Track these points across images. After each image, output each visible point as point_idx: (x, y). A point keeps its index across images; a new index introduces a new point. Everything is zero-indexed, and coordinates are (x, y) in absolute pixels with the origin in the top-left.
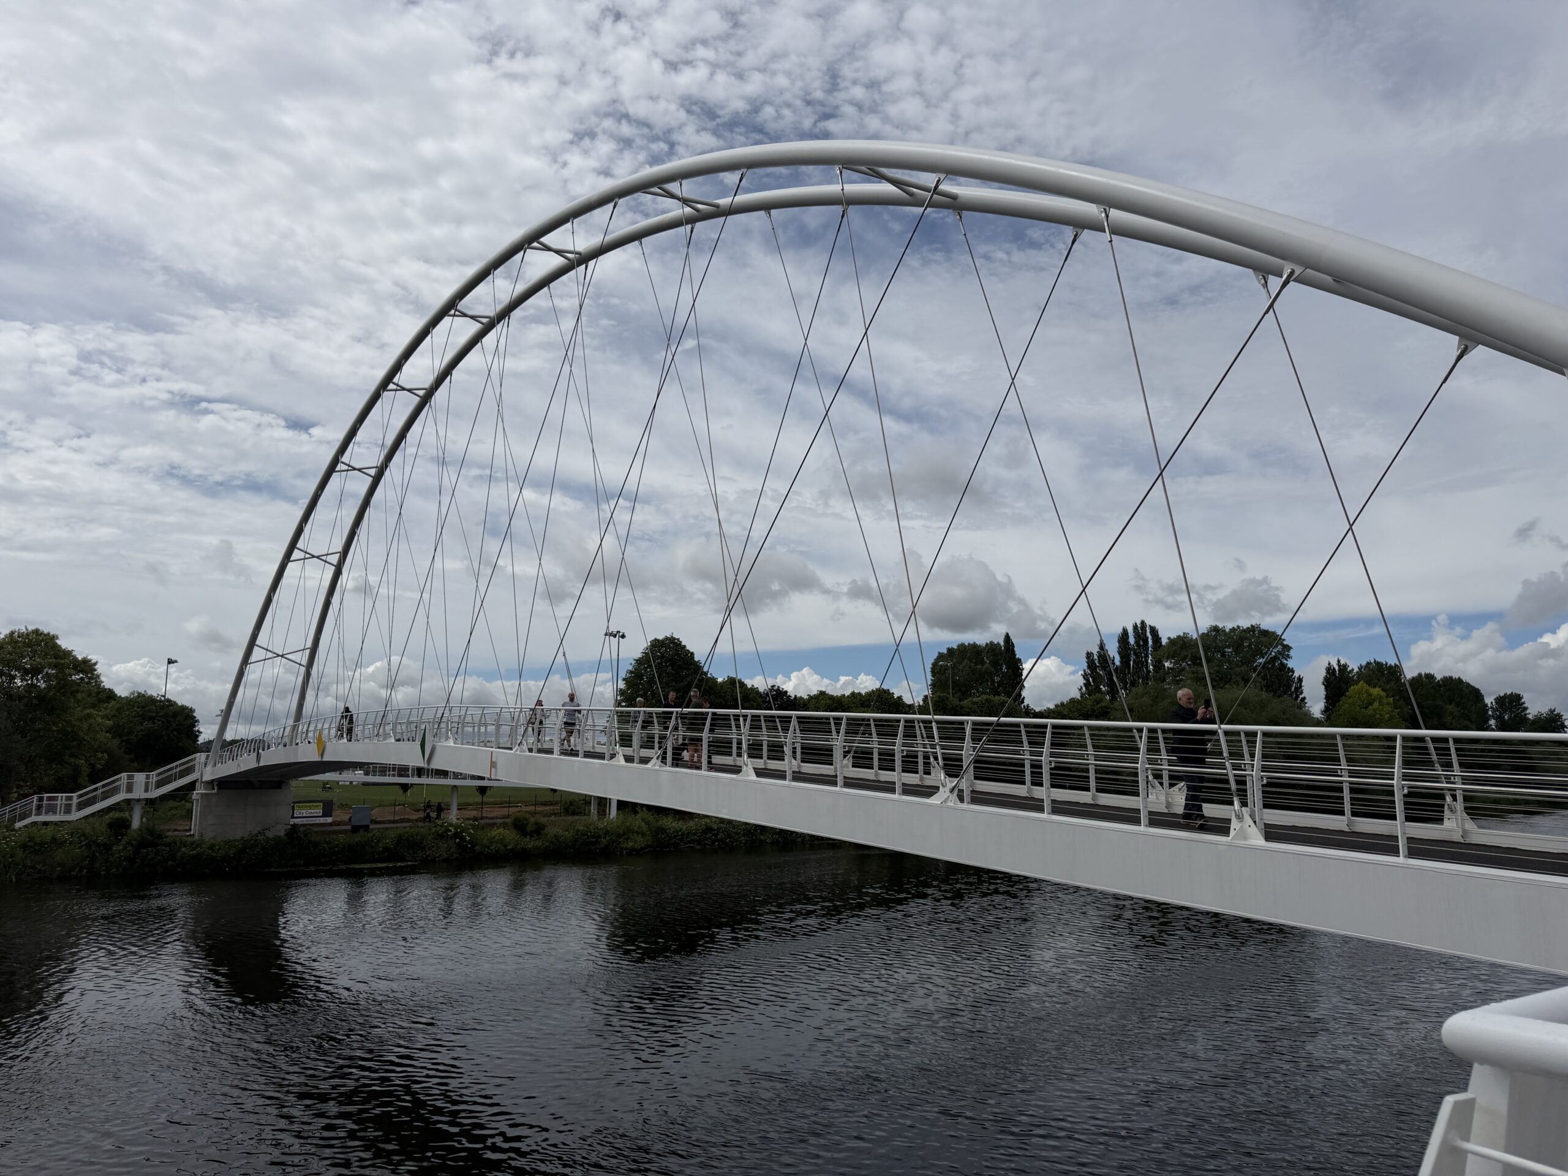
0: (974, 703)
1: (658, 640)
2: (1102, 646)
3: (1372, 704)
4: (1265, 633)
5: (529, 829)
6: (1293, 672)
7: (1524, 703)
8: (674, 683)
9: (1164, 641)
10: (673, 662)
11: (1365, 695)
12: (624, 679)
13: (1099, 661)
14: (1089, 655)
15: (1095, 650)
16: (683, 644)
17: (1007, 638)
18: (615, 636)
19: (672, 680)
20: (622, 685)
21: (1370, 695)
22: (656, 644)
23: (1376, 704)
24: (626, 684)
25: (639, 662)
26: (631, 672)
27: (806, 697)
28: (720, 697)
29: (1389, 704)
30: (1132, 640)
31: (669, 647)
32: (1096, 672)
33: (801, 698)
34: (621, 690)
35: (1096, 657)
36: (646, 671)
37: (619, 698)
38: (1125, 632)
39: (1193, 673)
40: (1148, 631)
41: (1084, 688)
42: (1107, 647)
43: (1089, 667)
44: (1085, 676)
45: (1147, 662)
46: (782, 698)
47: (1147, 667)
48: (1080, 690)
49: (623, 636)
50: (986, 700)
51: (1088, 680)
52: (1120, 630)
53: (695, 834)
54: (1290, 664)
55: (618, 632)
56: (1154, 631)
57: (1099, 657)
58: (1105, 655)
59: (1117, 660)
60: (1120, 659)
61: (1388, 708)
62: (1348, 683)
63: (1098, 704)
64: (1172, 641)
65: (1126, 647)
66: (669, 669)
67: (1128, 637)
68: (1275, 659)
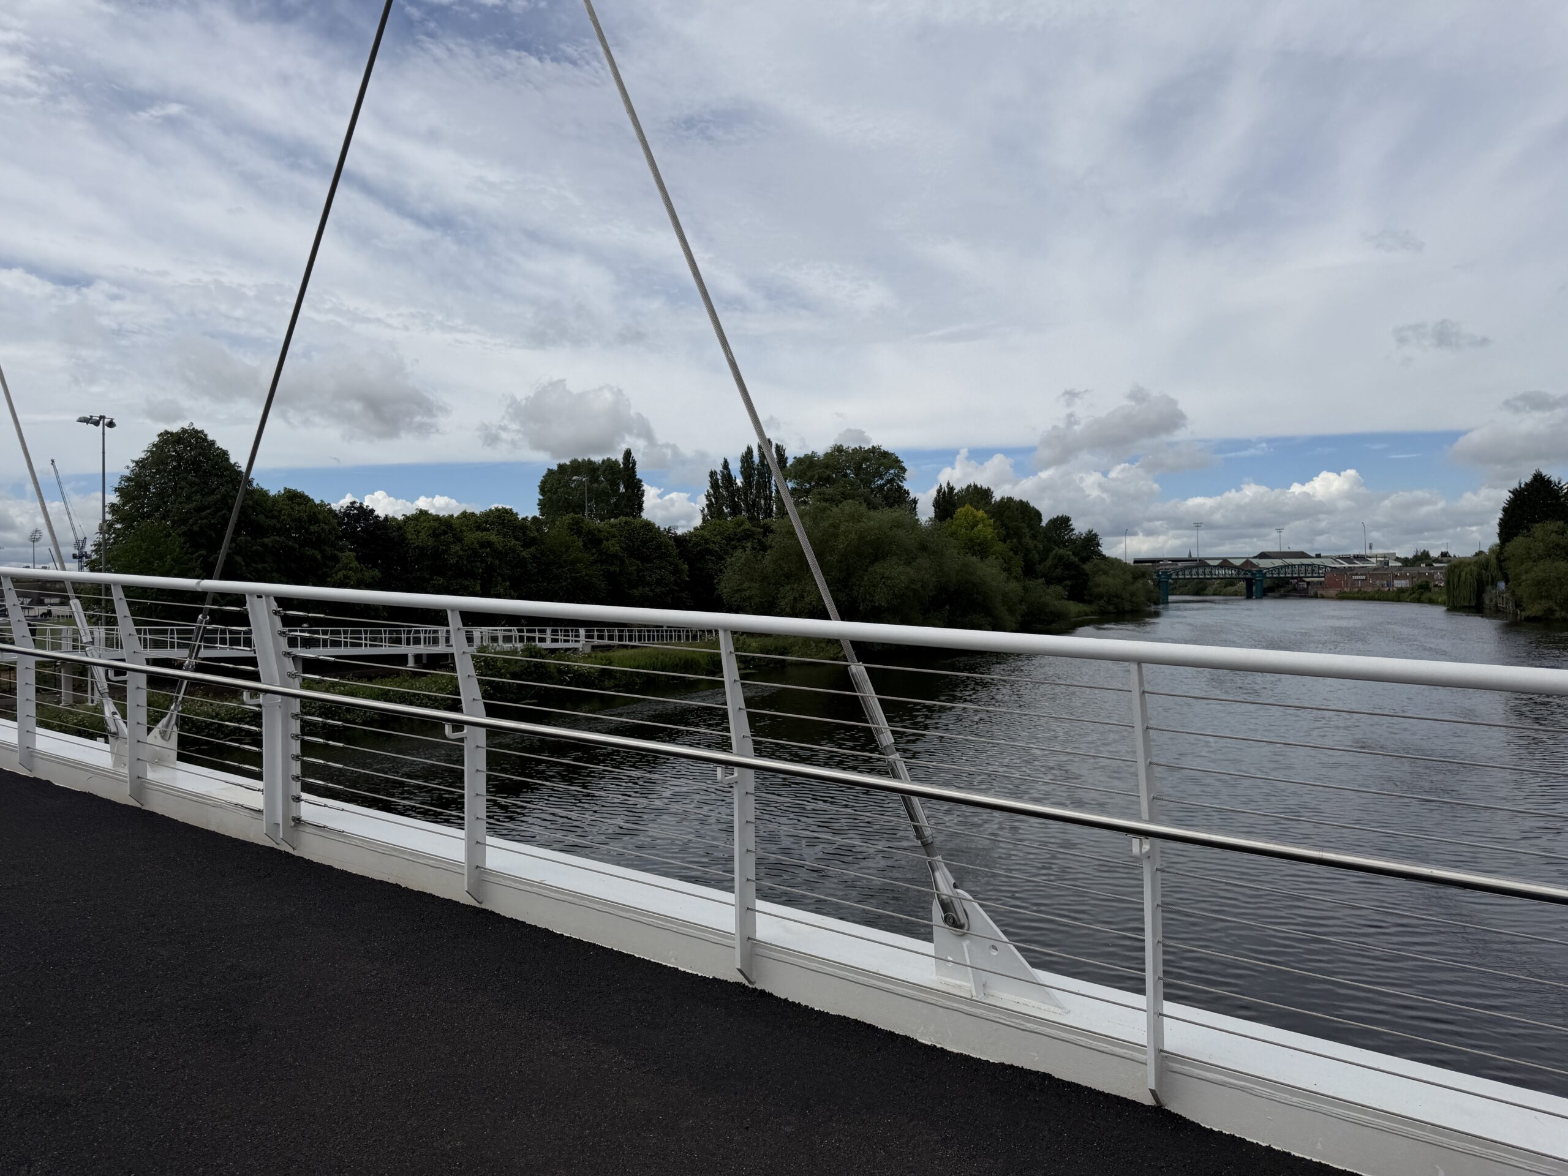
0: (613, 526)
1: (172, 434)
2: (726, 465)
3: (976, 525)
4: (885, 455)
6: (908, 494)
8: (199, 497)
9: (790, 462)
10: (196, 465)
11: (971, 517)
12: (116, 490)
13: (723, 480)
14: (712, 474)
15: (719, 468)
16: (210, 438)
17: (628, 454)
18: (97, 423)
19: (196, 492)
20: (113, 498)
21: (975, 517)
22: (168, 439)
23: (980, 526)
24: (121, 496)
25: (141, 464)
26: (128, 479)
27: (400, 518)
28: (273, 517)
29: (990, 525)
30: (756, 458)
31: (190, 444)
32: (720, 492)
33: (394, 519)
34: (113, 505)
35: (719, 477)
36: (153, 477)
37: (108, 517)
38: (749, 451)
39: (820, 494)
40: (773, 450)
41: (706, 509)
42: (730, 467)
43: (712, 487)
44: (708, 496)
45: (770, 482)
46: (367, 520)
47: (770, 488)
48: (702, 511)
49: (111, 424)
50: (626, 523)
51: (710, 500)
52: (744, 450)
54: (906, 485)
55: (102, 417)
56: (780, 450)
57: (723, 476)
58: (729, 475)
59: (739, 482)
60: (742, 480)
61: (990, 530)
62: (955, 506)
63: (740, 526)
64: (799, 461)
65: (749, 466)
66: (191, 477)
67: (752, 457)
68: (891, 481)
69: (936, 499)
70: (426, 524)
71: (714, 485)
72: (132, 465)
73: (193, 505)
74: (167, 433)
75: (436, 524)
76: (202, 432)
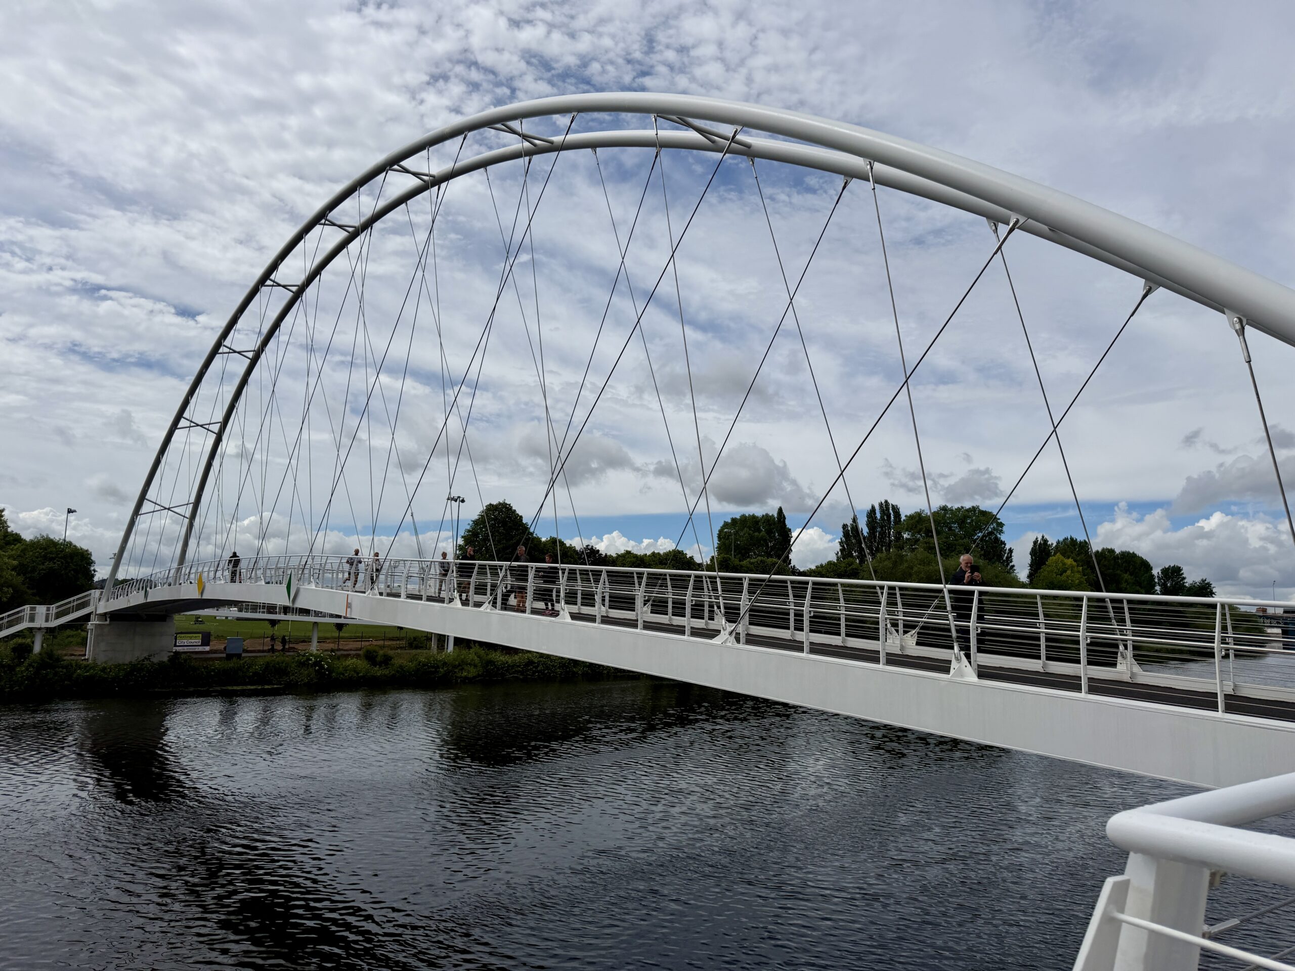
0: (752, 563)
1: (493, 505)
2: (854, 520)
3: (1065, 571)
4: (984, 513)
5: (379, 659)
6: (1005, 544)
7: (1183, 574)
8: (504, 541)
9: (903, 518)
10: (504, 523)
11: (1061, 565)
12: (462, 537)
13: (852, 531)
14: (845, 526)
15: (849, 522)
16: (514, 508)
17: (780, 510)
18: (456, 501)
19: (503, 538)
20: (461, 541)
21: (1064, 564)
22: (491, 508)
23: (1069, 572)
26: (469, 531)
27: (614, 555)
29: (1078, 572)
30: (878, 516)
31: (502, 512)
32: (850, 540)
33: (611, 556)
34: (460, 545)
35: (849, 528)
36: (481, 530)
37: (458, 552)
38: (873, 510)
39: (926, 543)
40: (891, 508)
42: (858, 521)
43: (844, 536)
44: (841, 543)
45: (889, 533)
46: (595, 556)
47: (889, 538)
48: (837, 554)
49: (463, 501)
50: (761, 561)
51: (843, 546)
52: (870, 507)
53: (519, 666)
54: (1003, 537)
55: (459, 497)
56: (895, 509)
57: (852, 528)
58: (857, 527)
59: (865, 531)
60: (868, 531)
61: (1078, 575)
62: (1048, 554)
63: (850, 566)
64: (911, 517)
65: (873, 521)
66: (501, 530)
67: (875, 513)
68: (991, 533)
69: (1032, 548)
70: (629, 560)
71: (846, 534)
72: (471, 523)
73: (502, 546)
74: (490, 504)
75: (634, 560)
76: (509, 505)
